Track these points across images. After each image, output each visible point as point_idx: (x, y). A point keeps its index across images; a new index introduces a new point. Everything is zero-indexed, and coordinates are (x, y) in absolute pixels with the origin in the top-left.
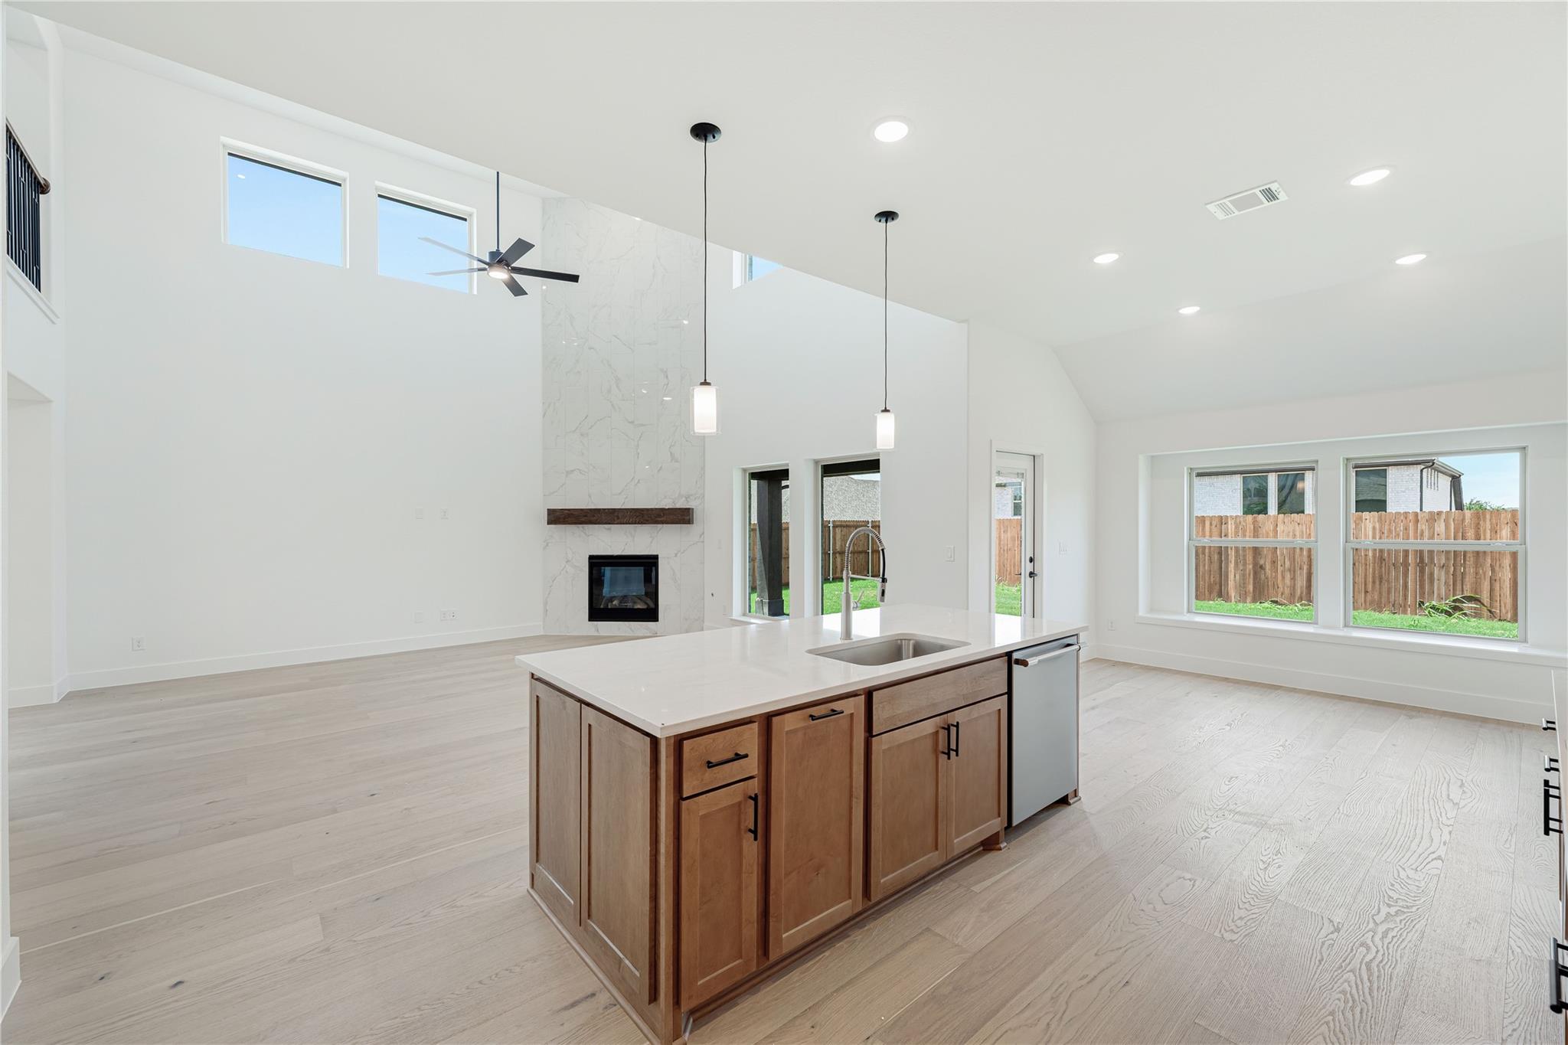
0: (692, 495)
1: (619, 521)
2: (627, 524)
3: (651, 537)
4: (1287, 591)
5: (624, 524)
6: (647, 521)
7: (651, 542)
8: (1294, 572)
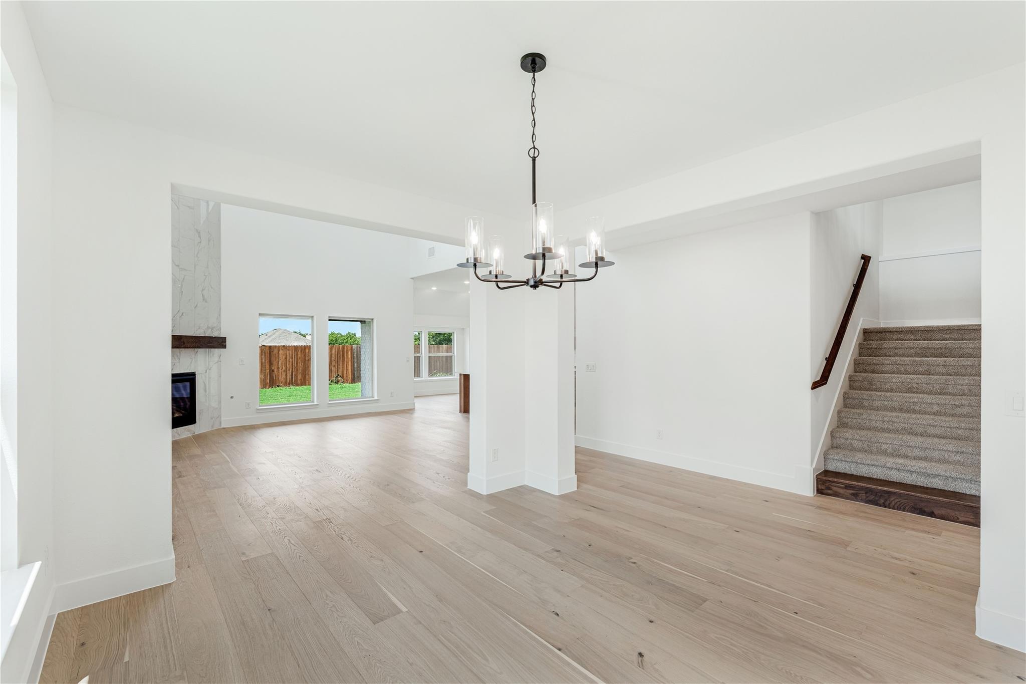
0: (214, 327)
1: (184, 346)
2: (189, 348)
3: (191, 358)
4: (284, 381)
5: (187, 348)
6: (202, 345)
7: (191, 363)
8: (287, 372)
